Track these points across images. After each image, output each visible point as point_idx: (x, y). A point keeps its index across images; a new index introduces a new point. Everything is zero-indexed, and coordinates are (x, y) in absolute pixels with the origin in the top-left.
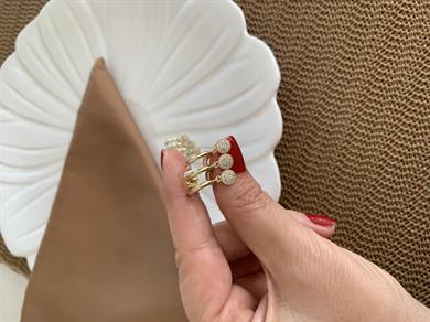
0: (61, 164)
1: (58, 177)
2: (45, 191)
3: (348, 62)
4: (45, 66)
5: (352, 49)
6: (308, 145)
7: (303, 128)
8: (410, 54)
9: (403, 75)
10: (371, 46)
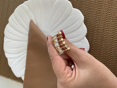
0: (26, 51)
1: (26, 54)
2: (23, 59)
3: (99, 11)
4: (18, 25)
5: (100, 8)
6: (93, 34)
7: (91, 30)
8: (115, 7)
9: (114, 12)
10: (105, 6)
